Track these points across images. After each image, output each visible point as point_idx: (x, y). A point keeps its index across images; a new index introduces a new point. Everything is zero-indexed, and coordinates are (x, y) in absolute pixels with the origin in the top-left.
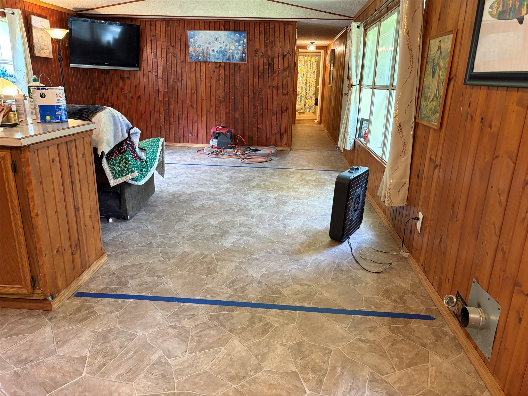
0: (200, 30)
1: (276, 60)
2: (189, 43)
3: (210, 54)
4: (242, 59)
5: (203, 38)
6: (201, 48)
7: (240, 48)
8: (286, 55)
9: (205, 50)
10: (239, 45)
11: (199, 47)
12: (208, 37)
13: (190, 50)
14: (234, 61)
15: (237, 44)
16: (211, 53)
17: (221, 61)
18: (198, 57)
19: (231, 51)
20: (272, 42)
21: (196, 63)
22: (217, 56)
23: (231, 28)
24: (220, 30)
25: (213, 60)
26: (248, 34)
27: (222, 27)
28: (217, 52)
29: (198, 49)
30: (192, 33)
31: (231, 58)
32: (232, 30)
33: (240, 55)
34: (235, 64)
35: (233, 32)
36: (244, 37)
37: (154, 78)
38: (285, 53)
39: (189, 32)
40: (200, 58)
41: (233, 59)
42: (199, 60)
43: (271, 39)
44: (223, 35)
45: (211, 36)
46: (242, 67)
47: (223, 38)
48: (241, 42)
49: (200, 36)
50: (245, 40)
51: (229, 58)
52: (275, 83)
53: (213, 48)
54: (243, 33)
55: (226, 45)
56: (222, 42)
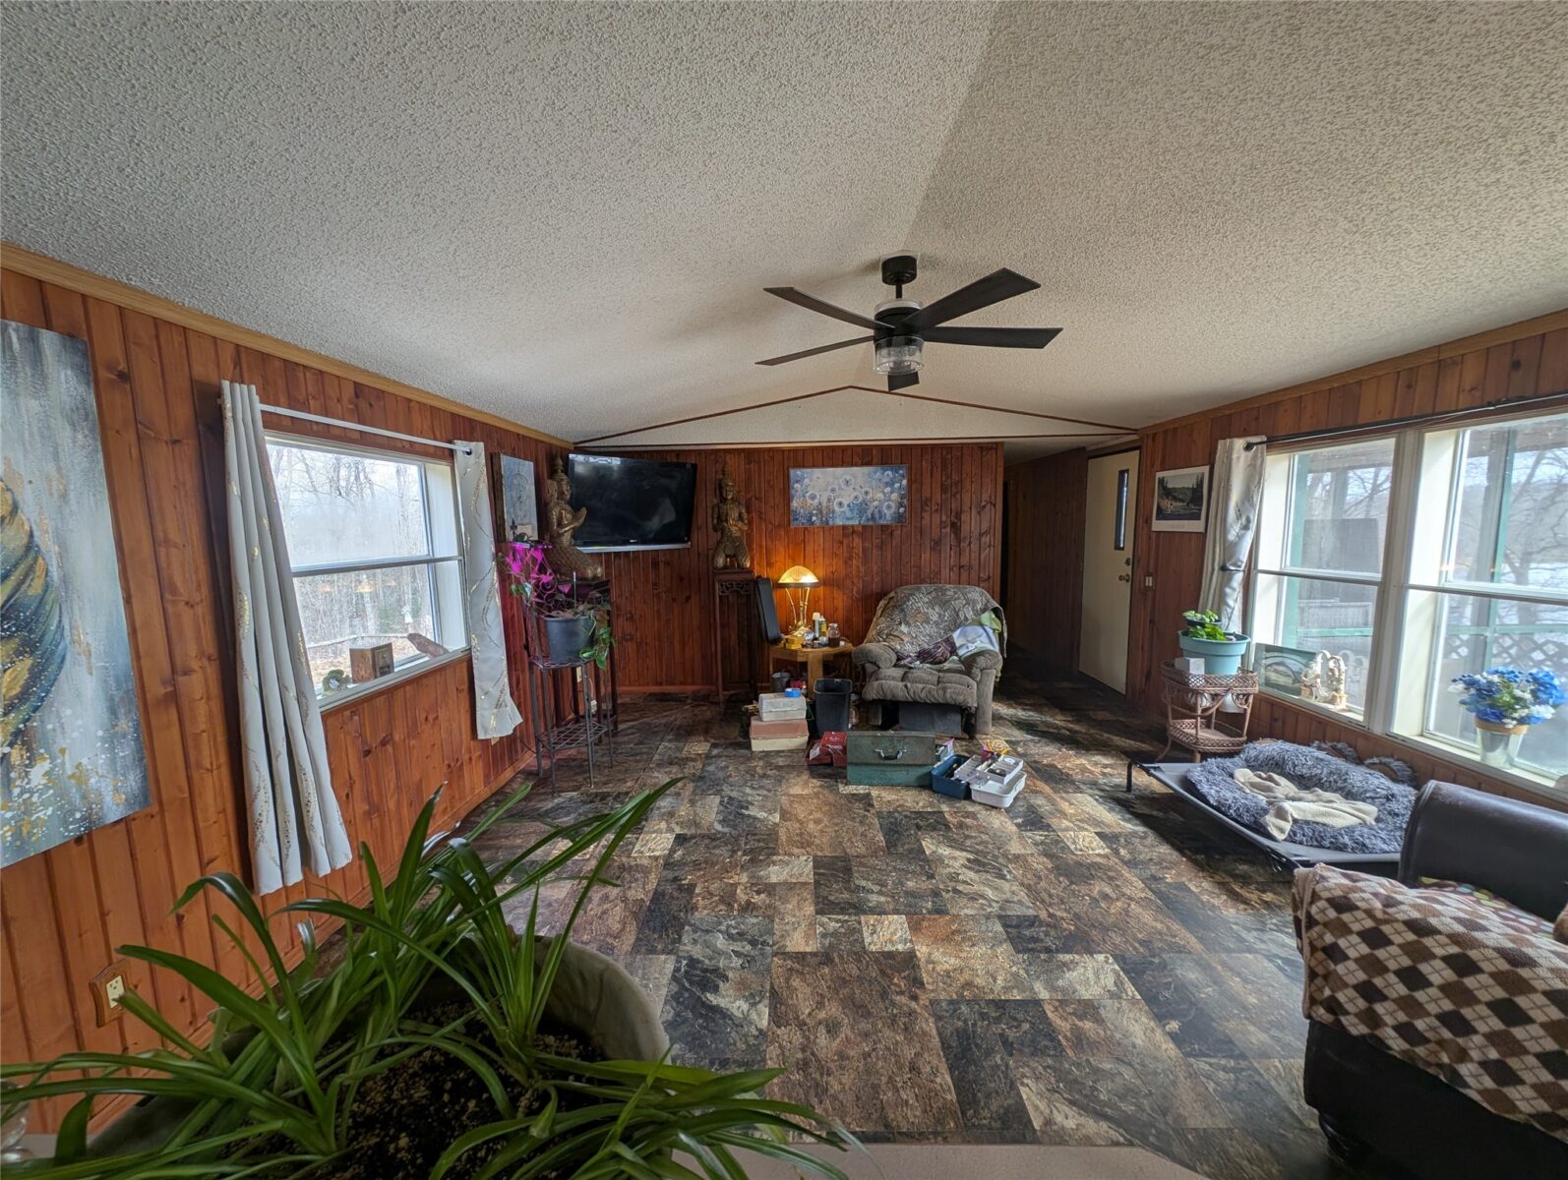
0: (814, 466)
1: (965, 517)
2: (793, 492)
3: (833, 512)
4: (899, 518)
5: (821, 481)
6: (816, 501)
7: (895, 496)
8: (984, 507)
9: (824, 504)
10: (892, 492)
11: (813, 497)
12: (831, 480)
13: (794, 504)
14: (882, 522)
15: (888, 489)
16: (836, 508)
17: (857, 523)
18: (811, 517)
19: (876, 503)
20: (956, 484)
21: (805, 529)
22: (849, 514)
23: (875, 461)
24: (852, 465)
25: (839, 522)
26: (910, 469)
27: (856, 459)
28: (849, 506)
29: (809, 501)
30: (799, 472)
31: (877, 516)
32: (876, 464)
33: (893, 510)
34: (884, 528)
35: (879, 468)
36: (903, 476)
38: (983, 503)
39: (792, 472)
40: (814, 518)
41: (880, 518)
42: (813, 523)
43: (955, 477)
44: (859, 473)
45: (835, 477)
46: (897, 532)
47: (860, 480)
48: (897, 485)
49: (814, 478)
50: (905, 482)
51: (873, 517)
52: (965, 561)
53: (840, 500)
54: (900, 468)
55: (866, 493)
56: (858, 487)
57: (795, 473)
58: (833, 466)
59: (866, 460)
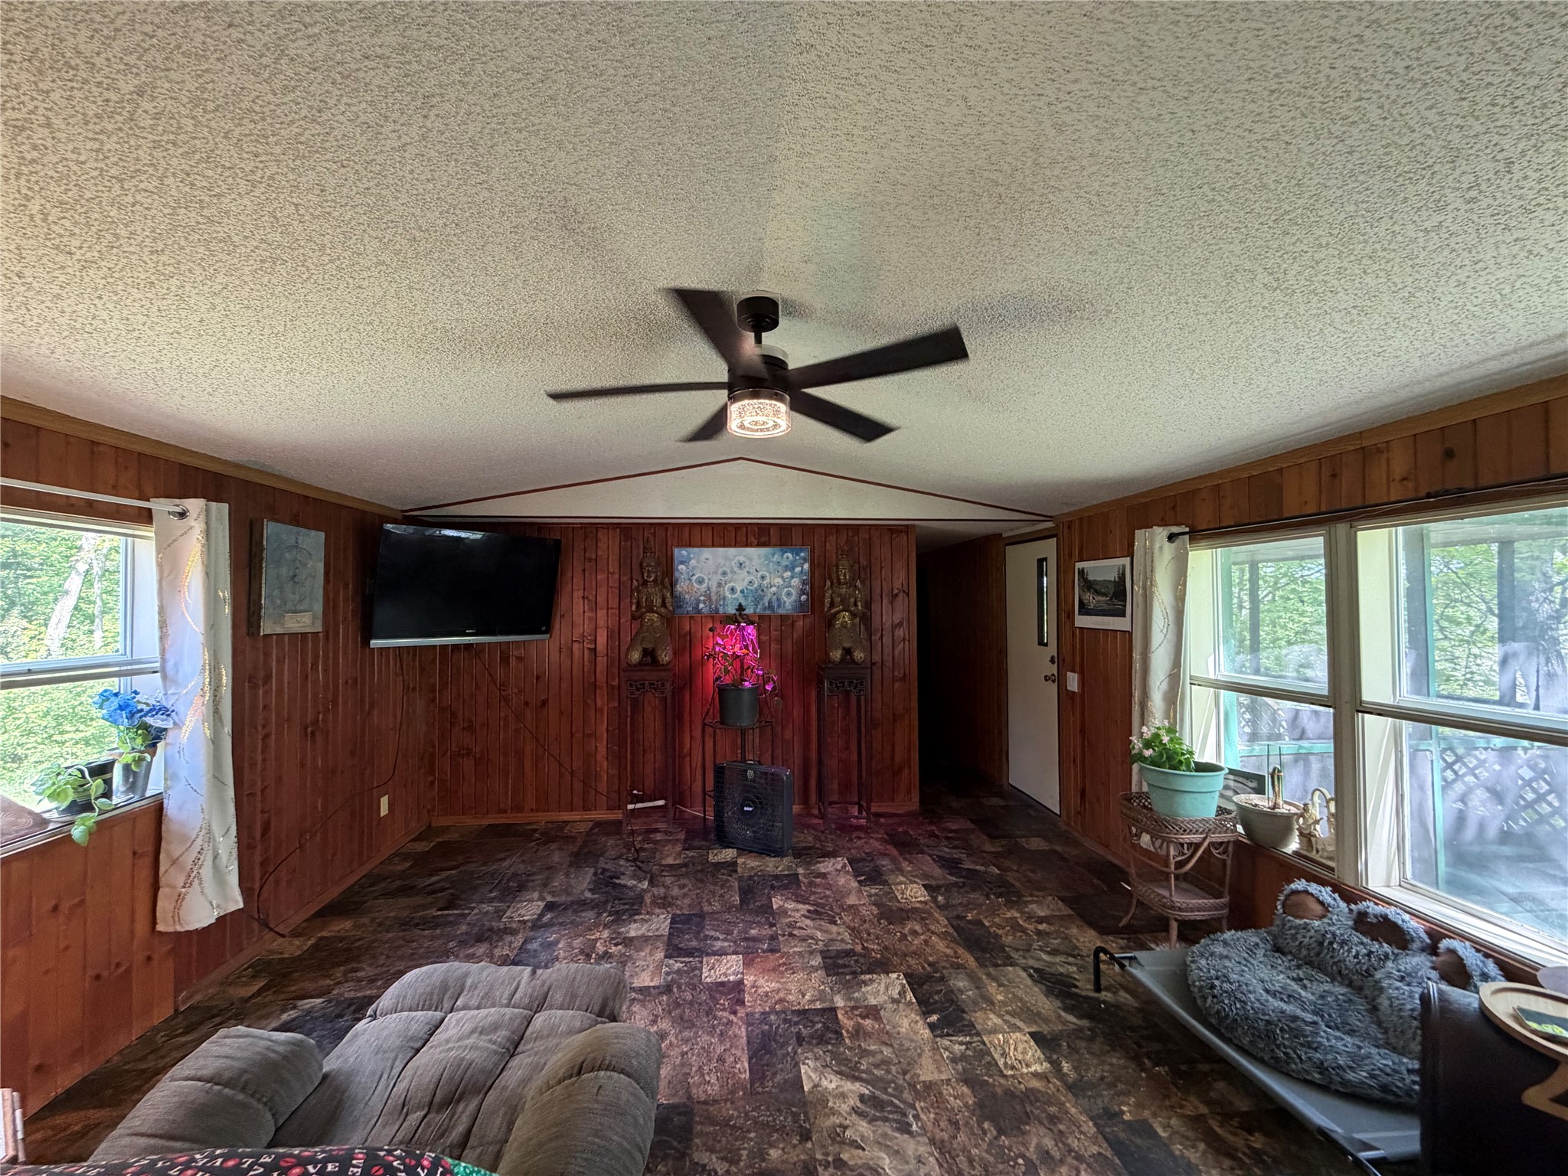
0: (702, 545)
1: (875, 607)
2: (677, 574)
3: (724, 598)
4: (801, 605)
5: (711, 562)
6: (705, 585)
7: (795, 582)
8: (897, 595)
9: (714, 589)
10: (792, 577)
11: (701, 582)
12: (722, 562)
13: (679, 588)
14: (781, 611)
15: (788, 574)
16: (728, 594)
17: (752, 610)
18: (698, 604)
19: (774, 589)
21: (691, 618)
23: (773, 540)
24: (747, 545)
25: (731, 609)
26: (812, 551)
27: (752, 539)
28: (742, 592)
29: (696, 586)
30: (684, 552)
31: (775, 605)
32: (775, 545)
33: (793, 598)
34: (784, 618)
35: (777, 549)
36: (804, 559)
37: (586, 656)
38: (896, 591)
39: (676, 551)
40: (701, 606)
41: (779, 606)
42: (699, 612)
43: (864, 562)
44: (754, 555)
45: (727, 558)
46: (799, 623)
47: (756, 562)
48: (798, 569)
49: (703, 558)
50: (806, 566)
51: (770, 606)
53: (732, 584)
54: (802, 550)
55: (763, 577)
56: (752, 571)
57: (680, 553)
58: (724, 546)
59: (763, 539)
